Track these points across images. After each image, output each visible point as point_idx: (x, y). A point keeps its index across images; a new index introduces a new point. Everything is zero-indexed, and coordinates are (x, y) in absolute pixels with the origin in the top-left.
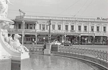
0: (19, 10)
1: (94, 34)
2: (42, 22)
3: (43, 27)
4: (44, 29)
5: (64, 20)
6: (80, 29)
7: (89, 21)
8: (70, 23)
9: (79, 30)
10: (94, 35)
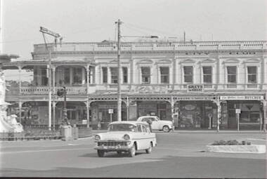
0: (41, 28)
2: (107, 61)
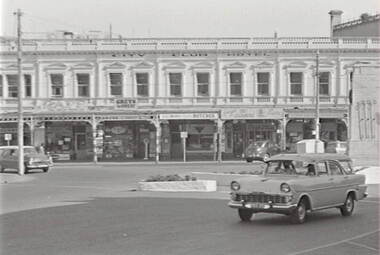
1: (219, 113)
3: (10, 89)
4: (15, 95)
5: (103, 53)
6: (176, 90)
7: (214, 52)
8: (128, 65)
9: (172, 93)
10: (216, 116)
